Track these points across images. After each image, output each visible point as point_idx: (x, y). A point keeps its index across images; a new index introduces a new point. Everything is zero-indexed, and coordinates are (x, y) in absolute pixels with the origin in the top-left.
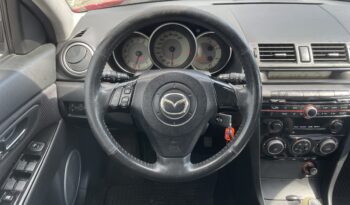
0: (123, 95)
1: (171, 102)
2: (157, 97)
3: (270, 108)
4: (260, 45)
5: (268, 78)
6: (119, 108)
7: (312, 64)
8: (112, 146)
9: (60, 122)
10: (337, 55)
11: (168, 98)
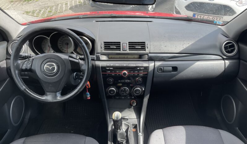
0: (28, 64)
1: (49, 67)
2: (43, 65)
3: (106, 72)
4: (104, 42)
5: (109, 58)
6: (26, 70)
7: (128, 51)
8: (23, 87)
9: (8, 79)
10: (140, 47)
11: (48, 65)
